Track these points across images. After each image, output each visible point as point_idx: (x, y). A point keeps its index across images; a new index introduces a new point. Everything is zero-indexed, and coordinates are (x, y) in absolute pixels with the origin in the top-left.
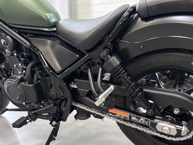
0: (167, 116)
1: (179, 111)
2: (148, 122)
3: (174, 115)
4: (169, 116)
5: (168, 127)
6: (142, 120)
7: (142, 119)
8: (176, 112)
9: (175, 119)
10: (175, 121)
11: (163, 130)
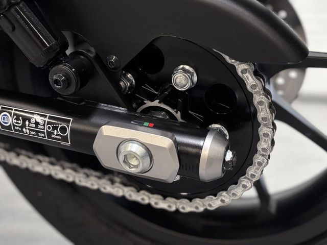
0: (149, 104)
1: (195, 79)
2: (63, 130)
3: (173, 97)
4: (156, 103)
5: (143, 144)
6: (37, 123)
7: (39, 119)
8: (183, 79)
9: (178, 115)
10: (180, 120)
11: (121, 158)
